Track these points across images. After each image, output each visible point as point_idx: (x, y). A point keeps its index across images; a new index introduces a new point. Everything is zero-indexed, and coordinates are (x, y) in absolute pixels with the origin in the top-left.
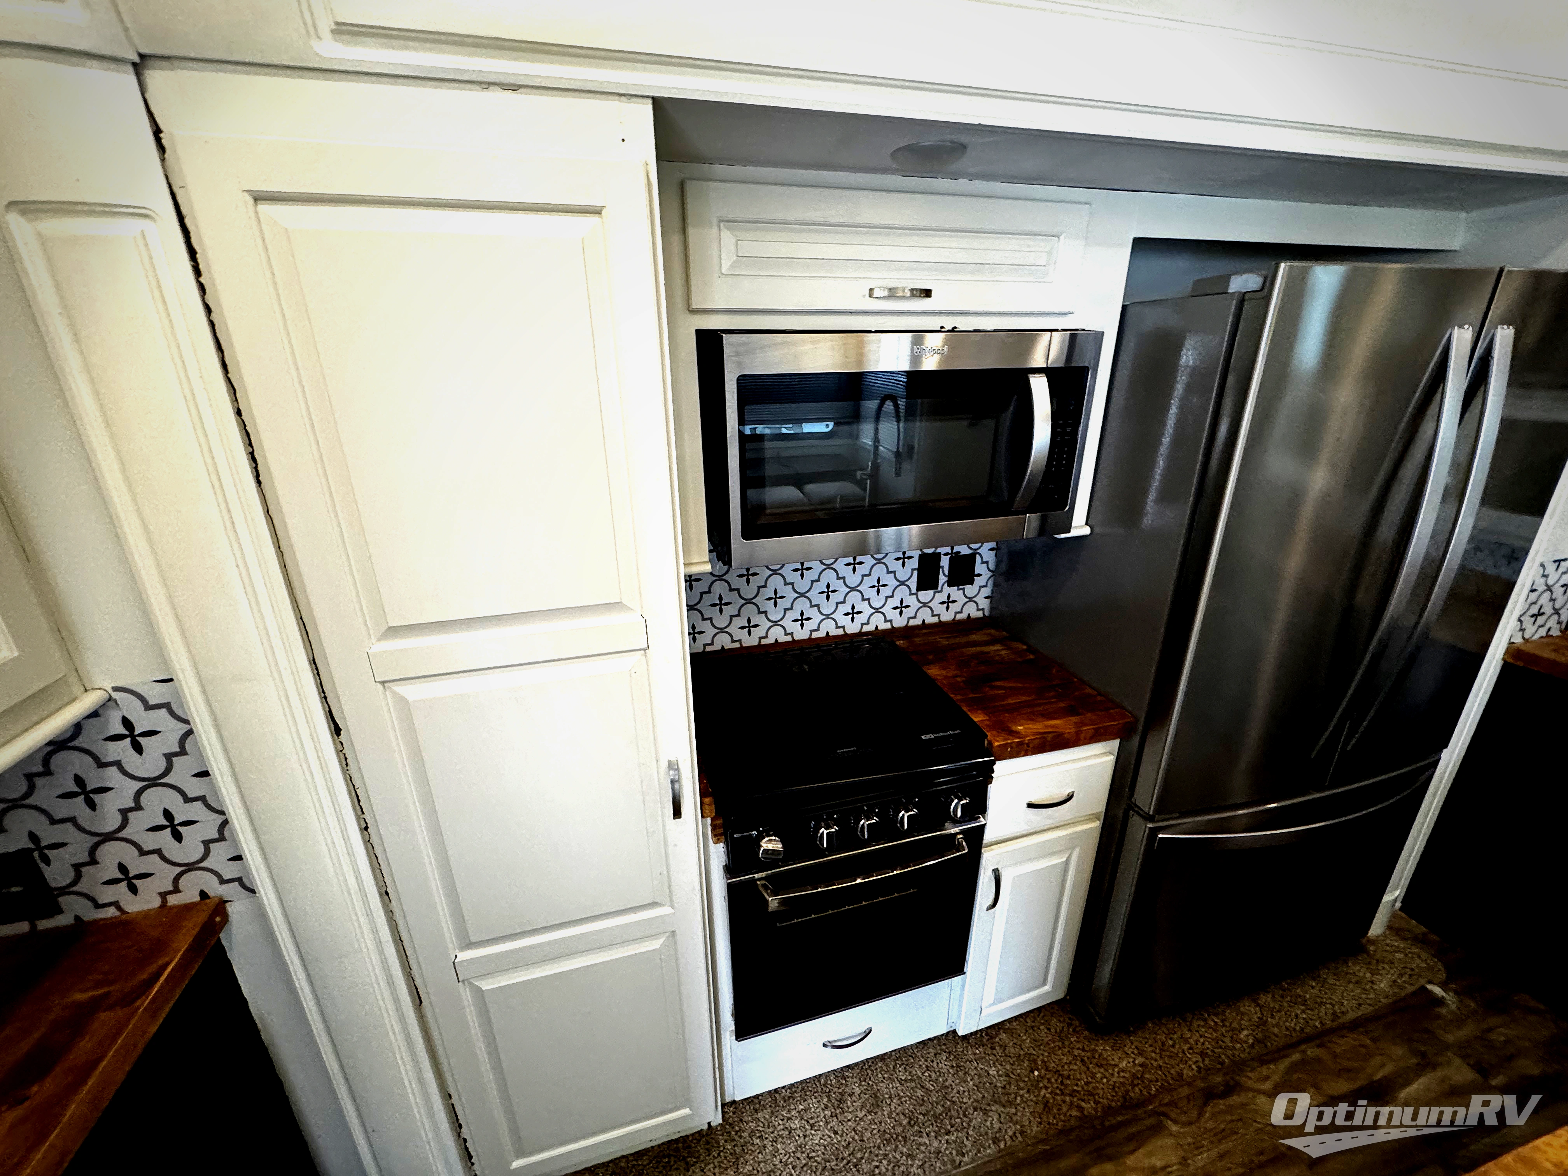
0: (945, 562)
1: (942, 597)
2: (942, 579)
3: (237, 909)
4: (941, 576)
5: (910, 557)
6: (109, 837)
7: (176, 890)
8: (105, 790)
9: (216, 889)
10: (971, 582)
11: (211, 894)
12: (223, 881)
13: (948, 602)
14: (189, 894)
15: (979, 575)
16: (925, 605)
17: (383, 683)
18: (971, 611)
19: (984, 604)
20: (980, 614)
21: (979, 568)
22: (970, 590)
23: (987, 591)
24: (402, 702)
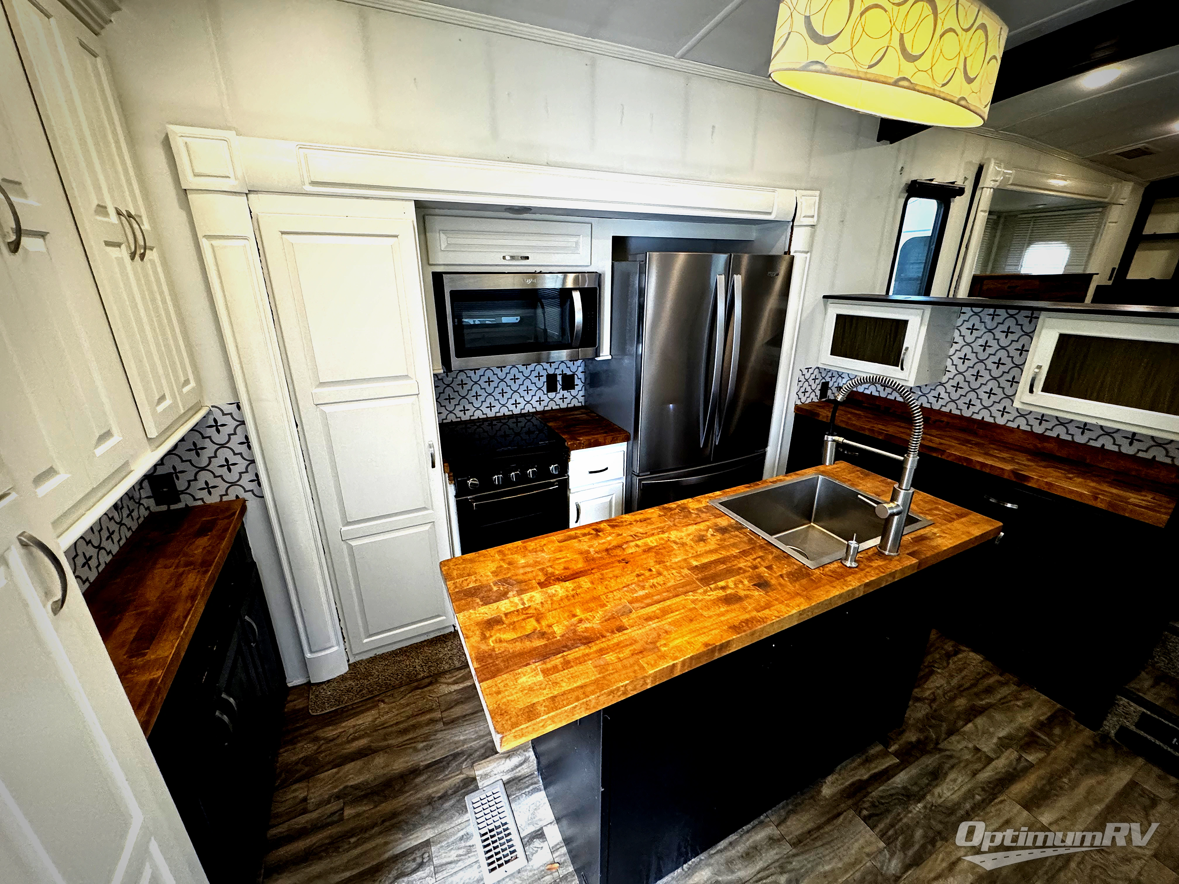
0: (559, 378)
1: (559, 396)
2: (559, 387)
3: (252, 504)
4: (558, 385)
5: (542, 376)
6: (203, 469)
7: (227, 494)
8: (204, 448)
9: (242, 495)
10: (574, 388)
11: (240, 497)
12: (246, 491)
13: (563, 399)
14: (231, 497)
15: (577, 385)
16: (552, 400)
17: (316, 405)
18: (575, 403)
19: (582, 399)
20: (580, 404)
21: (577, 381)
22: (574, 392)
23: (582, 393)
24: (323, 413)
